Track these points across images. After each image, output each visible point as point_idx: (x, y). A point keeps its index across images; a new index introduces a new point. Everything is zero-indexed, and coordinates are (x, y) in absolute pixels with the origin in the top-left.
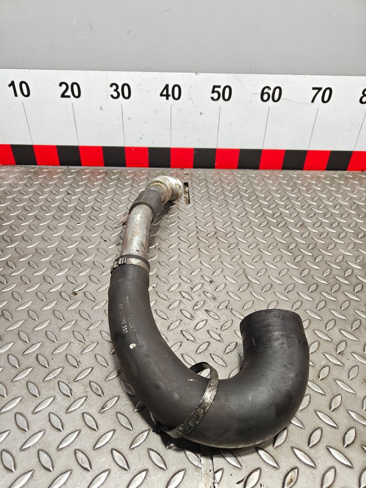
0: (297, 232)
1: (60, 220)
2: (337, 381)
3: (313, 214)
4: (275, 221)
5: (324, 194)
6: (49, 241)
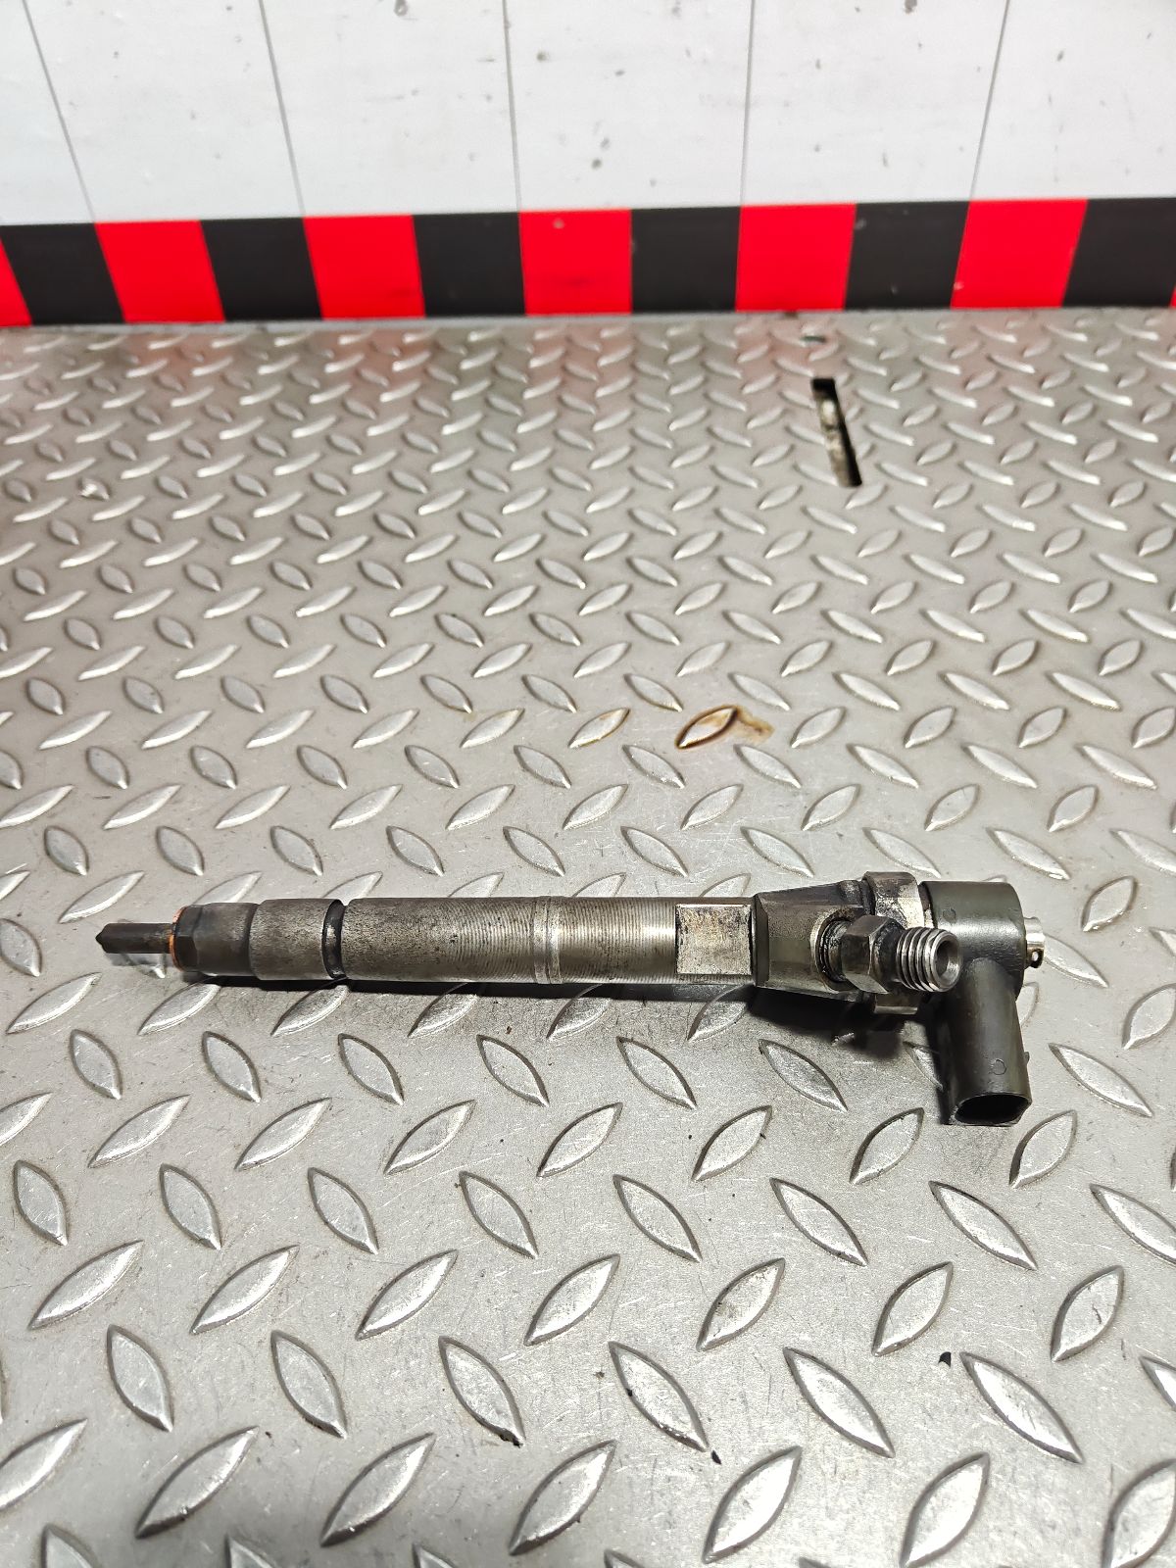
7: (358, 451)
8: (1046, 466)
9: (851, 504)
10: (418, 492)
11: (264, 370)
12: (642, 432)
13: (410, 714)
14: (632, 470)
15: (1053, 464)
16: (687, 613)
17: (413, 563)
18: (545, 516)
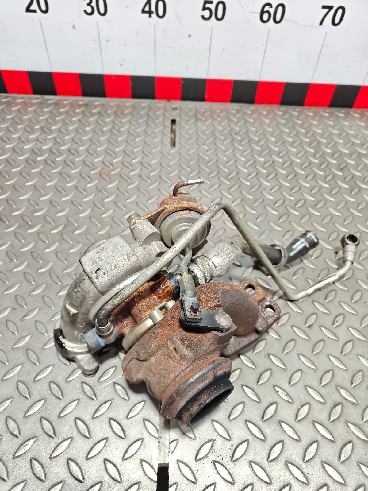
0: (288, 186)
1: (34, 165)
2: (300, 356)
3: (307, 164)
4: (265, 171)
5: (324, 138)
7: (66, 133)
8: (215, 144)
9: (172, 151)
10: (78, 144)
11: (45, 110)
12: (131, 132)
13: (73, 194)
14: (127, 141)
15: (218, 144)
16: (132, 175)
17: (77, 161)
18: (106, 151)
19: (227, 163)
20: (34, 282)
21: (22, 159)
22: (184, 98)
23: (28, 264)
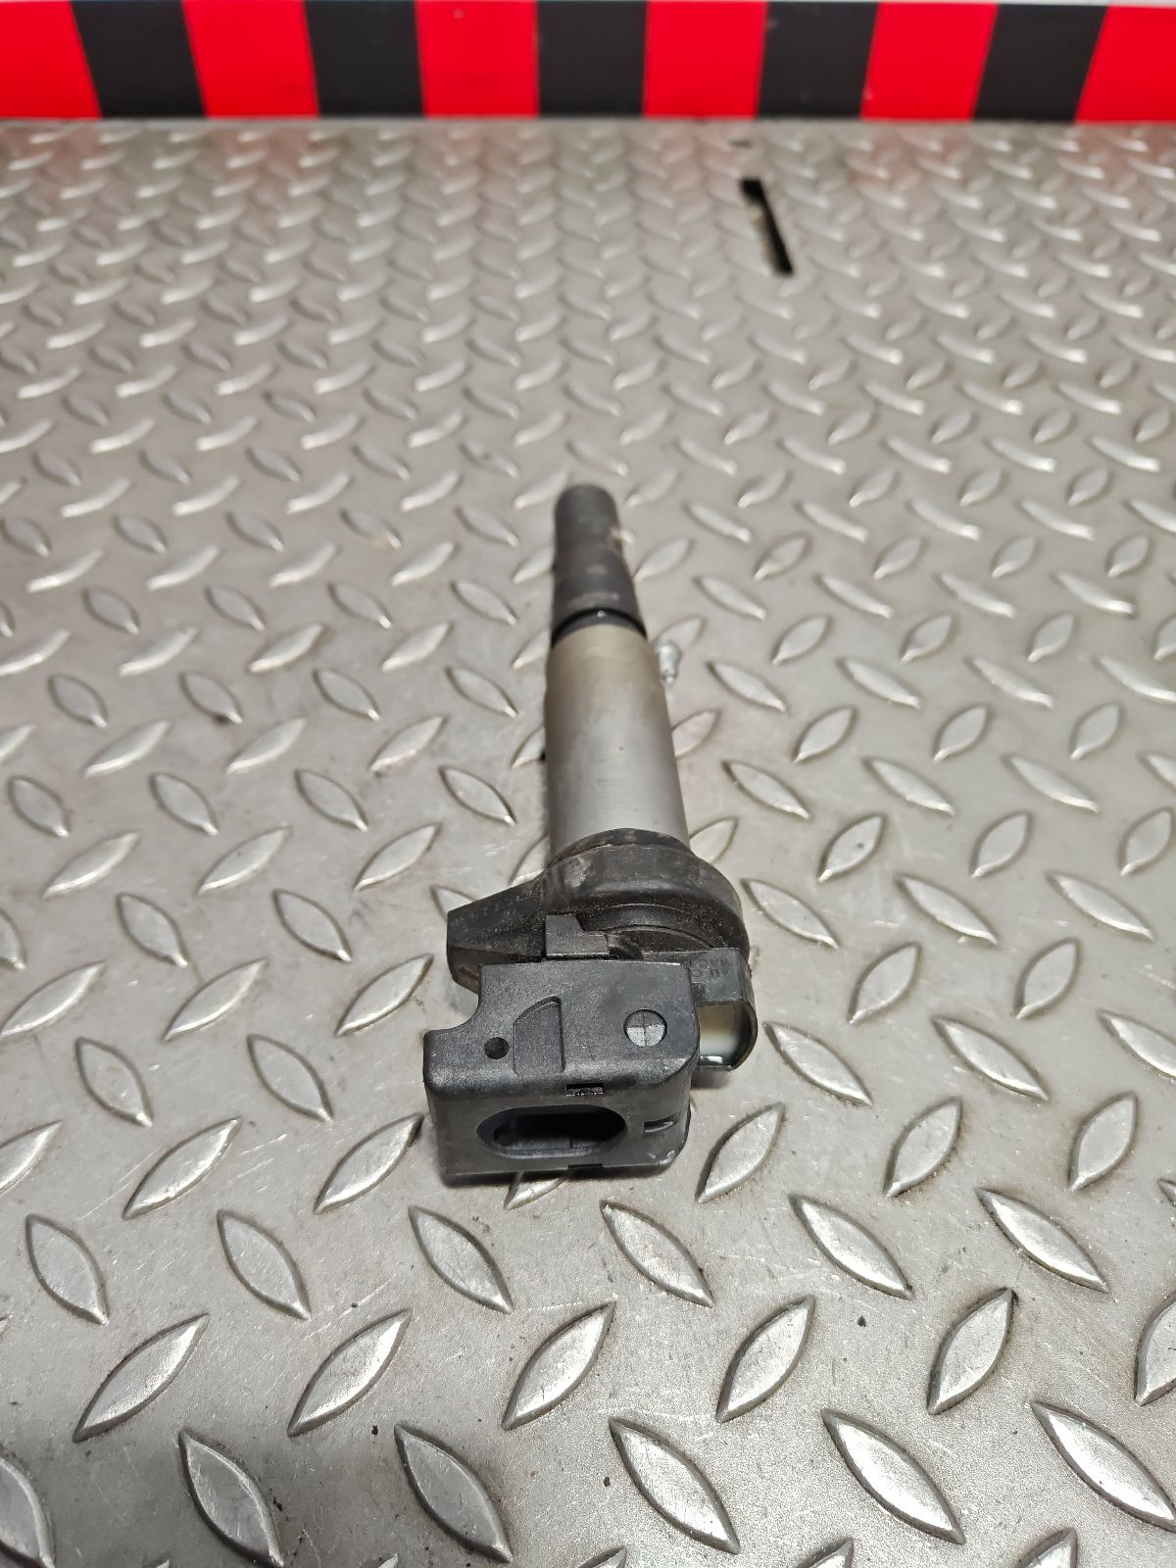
1: (127, 366)
6: (74, 479)
7: (266, 240)
8: (975, 260)
9: (785, 292)
11: (162, 164)
12: (569, 225)
13: (342, 479)
16: (628, 388)
17: (340, 345)
18: (474, 302)
19: (1066, 328)
20: (185, 954)
21: (68, 348)
22: (774, 105)
23: (137, 844)
